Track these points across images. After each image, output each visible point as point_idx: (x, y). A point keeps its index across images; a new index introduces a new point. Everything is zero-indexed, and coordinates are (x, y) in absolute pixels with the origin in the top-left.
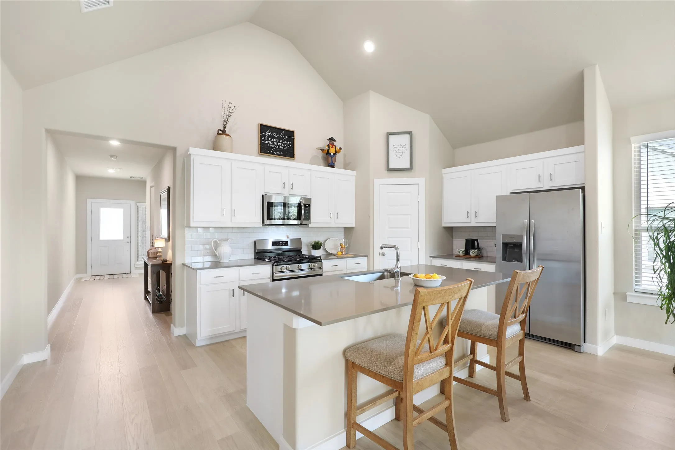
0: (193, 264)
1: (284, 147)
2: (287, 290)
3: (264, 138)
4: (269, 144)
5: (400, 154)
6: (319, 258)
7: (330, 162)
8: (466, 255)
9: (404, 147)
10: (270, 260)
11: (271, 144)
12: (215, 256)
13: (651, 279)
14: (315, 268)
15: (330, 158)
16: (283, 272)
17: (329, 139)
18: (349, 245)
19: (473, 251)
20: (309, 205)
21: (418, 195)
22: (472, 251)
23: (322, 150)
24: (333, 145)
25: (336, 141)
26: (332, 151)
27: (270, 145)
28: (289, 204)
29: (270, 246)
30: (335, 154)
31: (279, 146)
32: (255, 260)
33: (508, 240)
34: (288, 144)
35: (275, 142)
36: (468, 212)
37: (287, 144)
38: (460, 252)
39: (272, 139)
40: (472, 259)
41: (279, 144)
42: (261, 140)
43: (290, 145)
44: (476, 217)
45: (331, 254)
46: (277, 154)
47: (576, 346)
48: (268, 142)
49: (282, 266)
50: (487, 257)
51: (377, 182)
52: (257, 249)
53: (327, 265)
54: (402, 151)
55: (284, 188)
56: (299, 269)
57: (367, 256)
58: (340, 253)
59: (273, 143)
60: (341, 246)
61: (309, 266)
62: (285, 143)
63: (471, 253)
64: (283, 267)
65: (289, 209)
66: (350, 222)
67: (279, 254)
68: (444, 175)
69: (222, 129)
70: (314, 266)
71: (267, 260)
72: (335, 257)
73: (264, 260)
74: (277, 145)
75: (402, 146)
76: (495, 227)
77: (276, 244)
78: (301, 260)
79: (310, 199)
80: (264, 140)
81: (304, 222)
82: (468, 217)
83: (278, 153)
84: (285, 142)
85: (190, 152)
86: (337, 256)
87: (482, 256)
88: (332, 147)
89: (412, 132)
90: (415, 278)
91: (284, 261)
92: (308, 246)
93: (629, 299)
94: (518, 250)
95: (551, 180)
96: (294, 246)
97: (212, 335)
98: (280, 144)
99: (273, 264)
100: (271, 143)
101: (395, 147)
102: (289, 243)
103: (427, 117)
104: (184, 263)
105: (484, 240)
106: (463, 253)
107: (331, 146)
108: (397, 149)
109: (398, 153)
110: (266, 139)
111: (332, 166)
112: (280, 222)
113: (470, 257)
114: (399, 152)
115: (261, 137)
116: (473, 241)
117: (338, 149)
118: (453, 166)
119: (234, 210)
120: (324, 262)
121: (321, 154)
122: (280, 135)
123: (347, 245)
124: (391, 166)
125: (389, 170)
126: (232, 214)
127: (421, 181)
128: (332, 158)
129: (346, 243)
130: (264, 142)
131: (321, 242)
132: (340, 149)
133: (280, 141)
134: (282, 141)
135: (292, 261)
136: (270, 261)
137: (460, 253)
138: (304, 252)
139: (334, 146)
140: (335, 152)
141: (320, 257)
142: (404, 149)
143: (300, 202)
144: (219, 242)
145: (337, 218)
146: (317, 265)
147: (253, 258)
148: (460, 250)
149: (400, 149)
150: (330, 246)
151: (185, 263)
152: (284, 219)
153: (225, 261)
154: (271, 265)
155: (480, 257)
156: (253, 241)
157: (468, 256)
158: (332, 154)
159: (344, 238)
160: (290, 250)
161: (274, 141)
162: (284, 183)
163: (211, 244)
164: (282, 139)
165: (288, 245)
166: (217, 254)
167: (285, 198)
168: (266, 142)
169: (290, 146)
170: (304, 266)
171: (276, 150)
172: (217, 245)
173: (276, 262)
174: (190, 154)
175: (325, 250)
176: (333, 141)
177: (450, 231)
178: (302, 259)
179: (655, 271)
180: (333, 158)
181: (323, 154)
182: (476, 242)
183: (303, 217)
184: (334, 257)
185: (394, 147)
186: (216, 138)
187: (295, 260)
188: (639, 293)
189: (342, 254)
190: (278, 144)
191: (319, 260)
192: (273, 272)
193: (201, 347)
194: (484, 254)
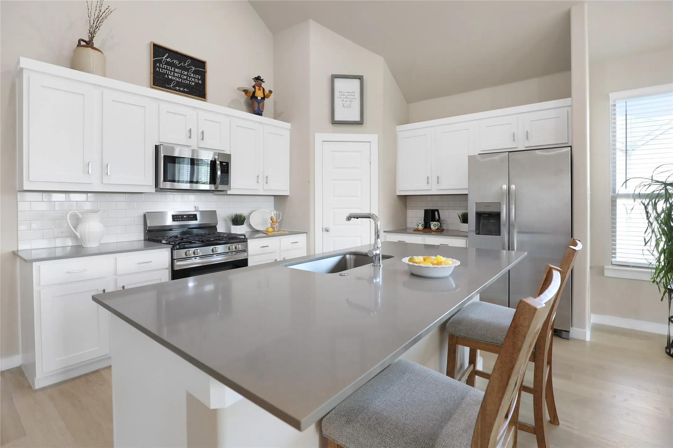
0: (33, 251)
1: (191, 81)
2: (196, 283)
3: (160, 66)
4: (168, 75)
5: (348, 103)
6: (243, 237)
7: (256, 108)
8: (427, 229)
9: (353, 94)
10: (168, 241)
11: (170, 75)
12: (75, 237)
13: (641, 252)
14: (238, 252)
15: (256, 104)
16: (190, 258)
17: (256, 78)
18: (282, 220)
19: (435, 224)
20: (227, 164)
21: (370, 155)
22: (433, 224)
23: (246, 91)
24: (260, 86)
25: (264, 82)
26: (259, 95)
27: (168, 77)
28: (198, 160)
29: (169, 222)
30: (263, 99)
31: (182, 79)
32: (145, 243)
33: (482, 209)
34: (196, 78)
35: (177, 73)
36: (428, 178)
37: (194, 78)
38: (419, 225)
39: (171, 69)
40: (433, 233)
41: (183, 77)
42: (155, 67)
43: (199, 80)
44: (438, 183)
45: (258, 231)
46: (179, 91)
47: (563, 332)
48: (166, 72)
49: (188, 249)
50: (448, 230)
51: (319, 137)
52: (148, 225)
53: (254, 245)
54: (350, 100)
55: (190, 137)
56: (214, 252)
57: (306, 233)
58: (271, 230)
59: (174, 74)
60: (271, 220)
61: (229, 249)
62: (191, 77)
63: (432, 227)
64: (189, 251)
65: (198, 168)
66: (283, 189)
67: (183, 233)
68: (398, 133)
69: (87, 39)
70: (236, 248)
71: (164, 242)
72: (265, 235)
73: (160, 242)
74: (179, 78)
75: (350, 94)
76: (467, 194)
77: (179, 218)
78: (217, 240)
79: (229, 156)
80: (159, 68)
81: (221, 187)
82: (428, 183)
83: (182, 89)
84: (192, 75)
85: (22, 65)
86: (266, 234)
87: (443, 230)
88: (259, 90)
89: (362, 76)
90: (411, 263)
91: (191, 243)
92: (225, 220)
93: (607, 273)
94: (495, 221)
95: (527, 139)
96: (206, 221)
97: (65, 367)
98: (185, 77)
99: (173, 247)
100: (171, 73)
101: (342, 94)
102: (198, 217)
103: (380, 60)
104: (15, 249)
105: (444, 211)
106: (423, 227)
107: (257, 88)
108: (345, 97)
109: (345, 101)
110: (162, 66)
111: (259, 113)
112: (187, 186)
113: (431, 230)
114: (347, 101)
115: (155, 62)
116: (433, 211)
117: (267, 92)
118: (407, 122)
119: (107, 166)
120: (251, 243)
121: (243, 98)
122: (184, 64)
123: (279, 219)
124: (337, 118)
125: (335, 123)
126: (104, 170)
127: (374, 138)
128: (259, 103)
129: (278, 216)
130: (160, 70)
131: (244, 215)
132: (270, 92)
133: (184, 73)
134: (188, 73)
135: (202, 241)
136: (169, 244)
137: (419, 227)
138: (221, 229)
139: (261, 88)
140: (263, 96)
141: (245, 236)
142: (353, 97)
143: (215, 159)
144: (80, 216)
145: (267, 183)
146: (240, 246)
147: (143, 239)
148: (419, 223)
149: (348, 97)
150: (256, 221)
151: (18, 251)
152: (191, 182)
153: (92, 245)
154: (170, 249)
155: (440, 231)
156: (142, 214)
157: (427, 230)
158: (259, 98)
159: (275, 209)
160: (200, 227)
161: (174, 72)
162: (190, 130)
163: (66, 219)
164: (187, 70)
165: (197, 220)
166: (78, 234)
167: (193, 151)
168: (162, 70)
169: (200, 82)
170: (220, 249)
171: (178, 84)
172: (77, 221)
173: (178, 244)
174: (22, 69)
175: (250, 226)
176: (261, 82)
177: (404, 200)
178: (218, 238)
179: (646, 242)
180: (261, 104)
181: (246, 99)
182: (436, 213)
183: (218, 181)
184: (261, 235)
185: (340, 94)
186: (75, 51)
187: (208, 241)
188: (616, 266)
189: (274, 231)
190: (180, 76)
191: (243, 240)
192: (172, 260)
193: (44, 389)
194: (445, 227)
